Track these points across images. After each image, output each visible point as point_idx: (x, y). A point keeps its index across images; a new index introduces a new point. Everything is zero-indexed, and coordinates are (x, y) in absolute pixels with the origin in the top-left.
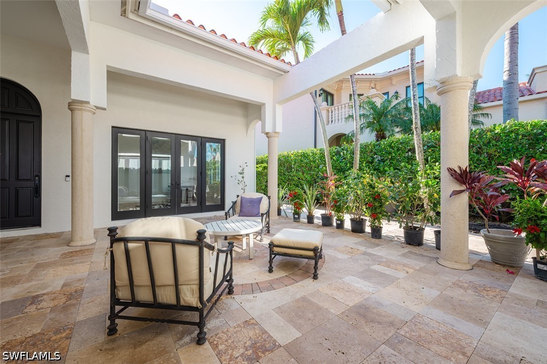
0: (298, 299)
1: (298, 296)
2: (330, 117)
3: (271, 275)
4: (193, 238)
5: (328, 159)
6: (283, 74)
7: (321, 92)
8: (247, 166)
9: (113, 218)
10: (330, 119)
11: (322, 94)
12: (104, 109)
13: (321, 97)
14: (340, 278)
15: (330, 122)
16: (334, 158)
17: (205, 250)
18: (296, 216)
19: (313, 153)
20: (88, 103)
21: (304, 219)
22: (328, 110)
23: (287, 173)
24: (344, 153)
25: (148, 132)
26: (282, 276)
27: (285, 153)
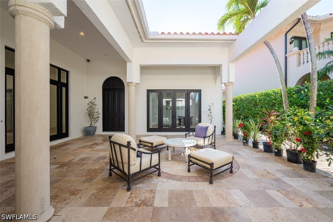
0: (187, 190)
1: (189, 189)
2: (302, 59)
3: (188, 173)
4: (126, 144)
5: (285, 98)
6: (233, 42)
7: (292, 40)
8: (213, 105)
9: (148, 131)
10: (302, 61)
11: (293, 41)
12: (139, 84)
13: (293, 44)
14: (228, 189)
15: (302, 64)
16: (294, 96)
17: (131, 150)
18: (244, 141)
19: (275, 93)
20: (132, 82)
21: (251, 144)
22: (300, 54)
23: (253, 109)
24: (304, 91)
25: (161, 91)
26: (193, 176)
27: (253, 94)
